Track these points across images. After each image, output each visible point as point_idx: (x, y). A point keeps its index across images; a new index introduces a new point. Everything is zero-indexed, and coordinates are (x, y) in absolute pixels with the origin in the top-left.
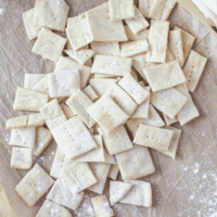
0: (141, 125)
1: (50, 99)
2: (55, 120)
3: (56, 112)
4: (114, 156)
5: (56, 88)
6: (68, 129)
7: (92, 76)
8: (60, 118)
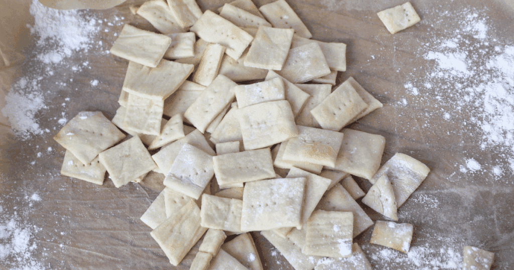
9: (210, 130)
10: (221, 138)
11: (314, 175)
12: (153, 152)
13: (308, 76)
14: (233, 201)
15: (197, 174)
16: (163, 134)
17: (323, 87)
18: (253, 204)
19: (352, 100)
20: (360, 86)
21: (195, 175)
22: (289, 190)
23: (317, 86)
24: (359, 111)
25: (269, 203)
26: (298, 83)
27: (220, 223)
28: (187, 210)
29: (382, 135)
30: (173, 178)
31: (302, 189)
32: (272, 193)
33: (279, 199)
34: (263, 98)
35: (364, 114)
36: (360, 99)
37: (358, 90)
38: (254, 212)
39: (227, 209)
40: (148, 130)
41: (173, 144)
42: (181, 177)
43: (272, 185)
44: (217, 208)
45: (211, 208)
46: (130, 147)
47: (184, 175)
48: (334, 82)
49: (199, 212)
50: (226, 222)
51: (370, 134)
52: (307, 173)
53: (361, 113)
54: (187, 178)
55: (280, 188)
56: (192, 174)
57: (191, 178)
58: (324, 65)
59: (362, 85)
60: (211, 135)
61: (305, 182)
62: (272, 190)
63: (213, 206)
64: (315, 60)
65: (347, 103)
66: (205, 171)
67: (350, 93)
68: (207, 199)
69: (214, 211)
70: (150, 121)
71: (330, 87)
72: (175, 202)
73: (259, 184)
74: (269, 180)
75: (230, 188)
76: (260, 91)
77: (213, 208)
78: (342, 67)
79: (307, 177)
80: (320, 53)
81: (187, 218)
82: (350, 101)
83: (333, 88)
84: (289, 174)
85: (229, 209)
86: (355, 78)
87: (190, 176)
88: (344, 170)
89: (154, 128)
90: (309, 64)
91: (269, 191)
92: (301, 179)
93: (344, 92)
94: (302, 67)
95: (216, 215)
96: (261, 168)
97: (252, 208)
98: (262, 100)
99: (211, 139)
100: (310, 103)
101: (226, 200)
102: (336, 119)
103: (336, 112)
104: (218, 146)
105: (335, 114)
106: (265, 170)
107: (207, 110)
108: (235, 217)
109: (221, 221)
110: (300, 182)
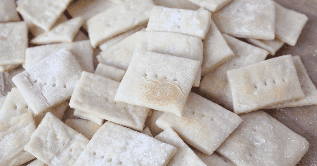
0: (230, 73)
1: (37, 120)
2: (65, 153)
3: (61, 136)
4: (216, 153)
5: (38, 93)
6: (100, 152)
7: (97, 50)
8: (73, 145)
9: (102, 47)
10: (109, 61)
11: (189, 150)
12: (31, 45)
13: (244, 31)
14: (79, 137)
15: (54, 85)
16: (52, 32)
17: (257, 51)
18: (97, 151)
19: (286, 80)
20: (305, 71)
21: (51, 86)
22: (147, 154)
23: (249, 46)
24: (290, 97)
25: (114, 159)
26: (227, 34)
27: (48, 156)
28: (18, 121)
29: (308, 140)
30: (25, 78)
31: (163, 161)
32: (124, 149)
33: (128, 159)
34: (179, 27)
35: (295, 104)
36: (298, 83)
37: (299, 74)
38: (92, 162)
39: (65, 143)
40: (39, 20)
41: (54, 45)
42: (36, 81)
43: (131, 138)
44: (54, 137)
45: (47, 132)
46: (11, 31)
47: (39, 81)
48: (273, 52)
49: (33, 131)
50: (56, 158)
51: (292, 132)
52: (183, 144)
53: (291, 101)
54: (41, 85)
55: (137, 147)
56: (49, 82)
57: (45, 87)
58: (270, 27)
59: (308, 72)
60: (101, 53)
61: (172, 153)
62: (127, 144)
63: (50, 131)
64: (262, 18)
65: (278, 81)
66: (65, 87)
67: (288, 70)
68: (49, 120)
69: (48, 139)
70: (47, 13)
71: (265, 54)
72: (16, 107)
73: (118, 129)
74: (132, 131)
75: (87, 120)
76: (179, 19)
77: (49, 134)
78: (292, 40)
79: (178, 148)
80: (271, 14)
81: (14, 131)
82: (284, 81)
83: (269, 57)
84: (161, 135)
85: (69, 144)
86: (303, 60)
87: (45, 84)
88: (234, 161)
89: (46, 21)
90: (252, 18)
91: (122, 144)
92: (169, 148)
93: (280, 66)
94: (242, 19)
95: (49, 144)
96: (130, 112)
97: (92, 157)
98: (177, 30)
99: (98, 57)
100: (232, 63)
101: (71, 131)
102: (256, 93)
103: (259, 85)
104: (100, 66)
105: (256, 88)
106: (134, 116)
107: (111, 24)
108: (70, 157)
109: (51, 154)
110: (166, 151)
